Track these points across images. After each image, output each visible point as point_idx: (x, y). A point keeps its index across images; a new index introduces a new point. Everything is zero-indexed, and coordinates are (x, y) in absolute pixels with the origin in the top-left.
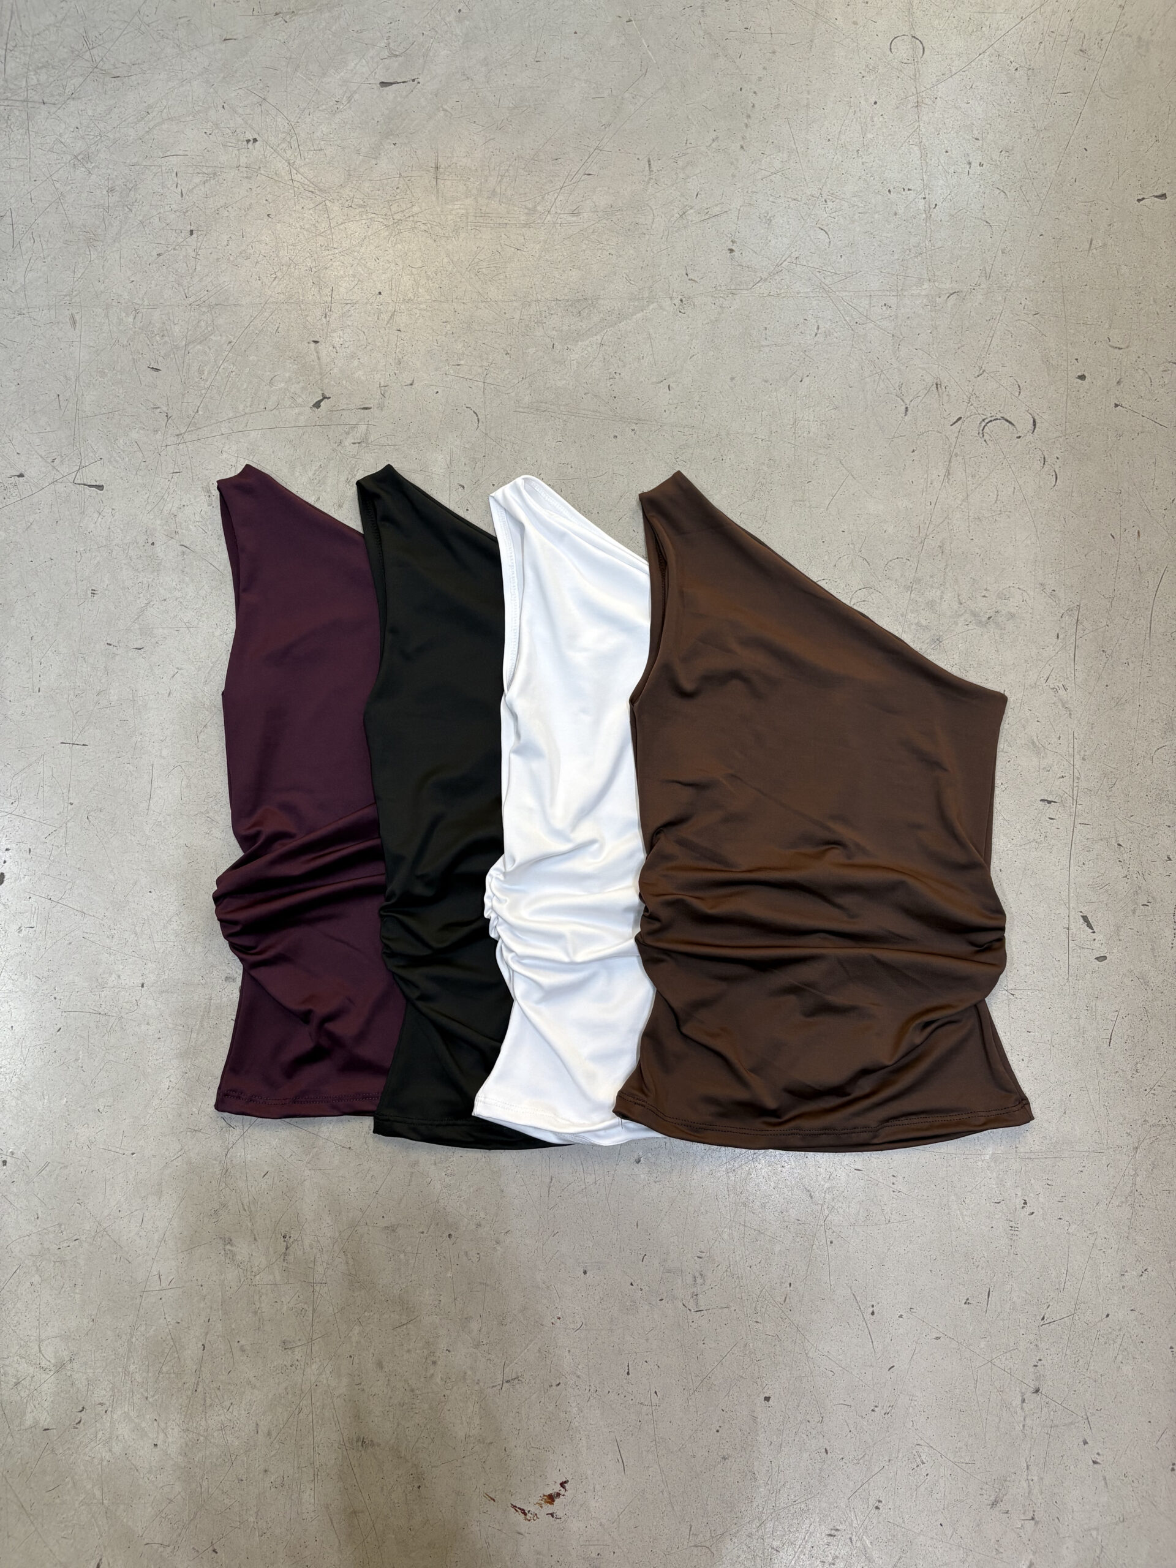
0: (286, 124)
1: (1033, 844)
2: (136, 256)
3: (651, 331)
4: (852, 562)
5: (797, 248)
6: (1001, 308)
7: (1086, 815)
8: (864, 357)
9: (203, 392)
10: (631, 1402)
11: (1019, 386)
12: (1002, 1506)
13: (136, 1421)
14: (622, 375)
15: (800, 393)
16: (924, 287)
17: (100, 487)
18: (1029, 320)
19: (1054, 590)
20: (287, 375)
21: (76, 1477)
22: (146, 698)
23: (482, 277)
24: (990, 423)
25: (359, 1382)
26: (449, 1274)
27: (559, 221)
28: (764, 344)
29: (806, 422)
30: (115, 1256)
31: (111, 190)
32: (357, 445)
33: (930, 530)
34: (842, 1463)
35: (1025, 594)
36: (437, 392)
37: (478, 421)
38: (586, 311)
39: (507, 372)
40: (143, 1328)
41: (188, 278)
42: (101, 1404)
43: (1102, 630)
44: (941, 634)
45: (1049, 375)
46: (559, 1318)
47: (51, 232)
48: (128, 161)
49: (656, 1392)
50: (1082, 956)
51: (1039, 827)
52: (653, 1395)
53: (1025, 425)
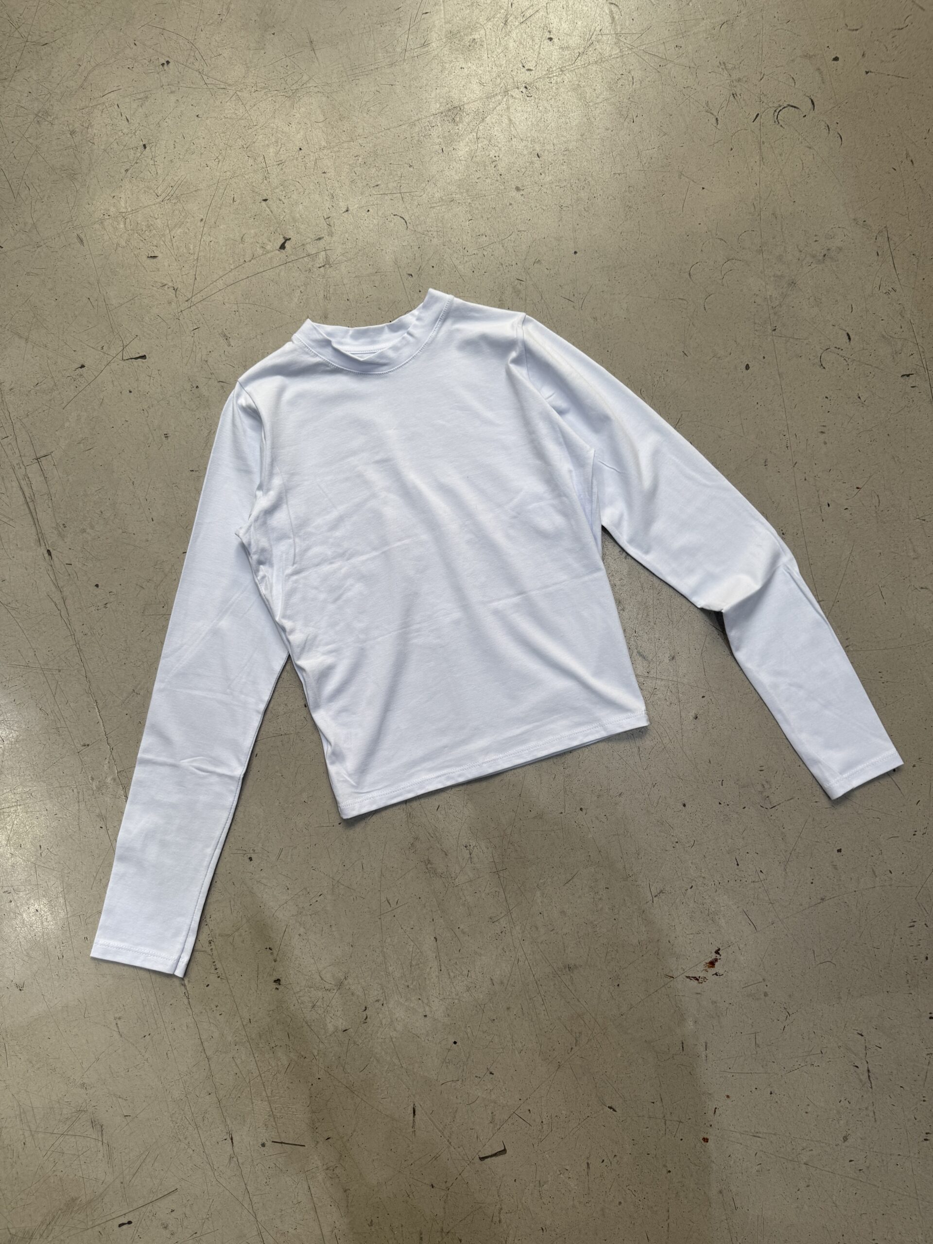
0: (186, 43)
1: (906, 408)
2: (109, 177)
3: (512, 117)
4: (713, 244)
5: (599, 22)
6: (761, 24)
8: (674, 90)
9: (194, 263)
10: (746, 883)
11: (793, 78)
13: (406, 1004)
14: (501, 156)
15: (635, 131)
16: (701, 25)
17: (144, 357)
18: (784, 28)
19: (865, 221)
20: (252, 231)
21: (378, 1056)
23: (372, 114)
24: (781, 112)
25: (552, 929)
26: (590, 836)
27: (415, 54)
29: (647, 151)
30: (352, 898)
31: (72, 133)
32: (323, 268)
33: (762, 204)
34: (903, 876)
35: (844, 230)
36: (368, 211)
37: (406, 222)
38: (458, 116)
39: (414, 180)
40: (389, 940)
41: (155, 182)
42: (378, 1001)
43: (908, 239)
44: (793, 277)
45: (811, 64)
46: (677, 842)
47: (40, 178)
48: (78, 107)
49: (761, 871)
51: (906, 396)
52: (760, 873)
53: (806, 106)
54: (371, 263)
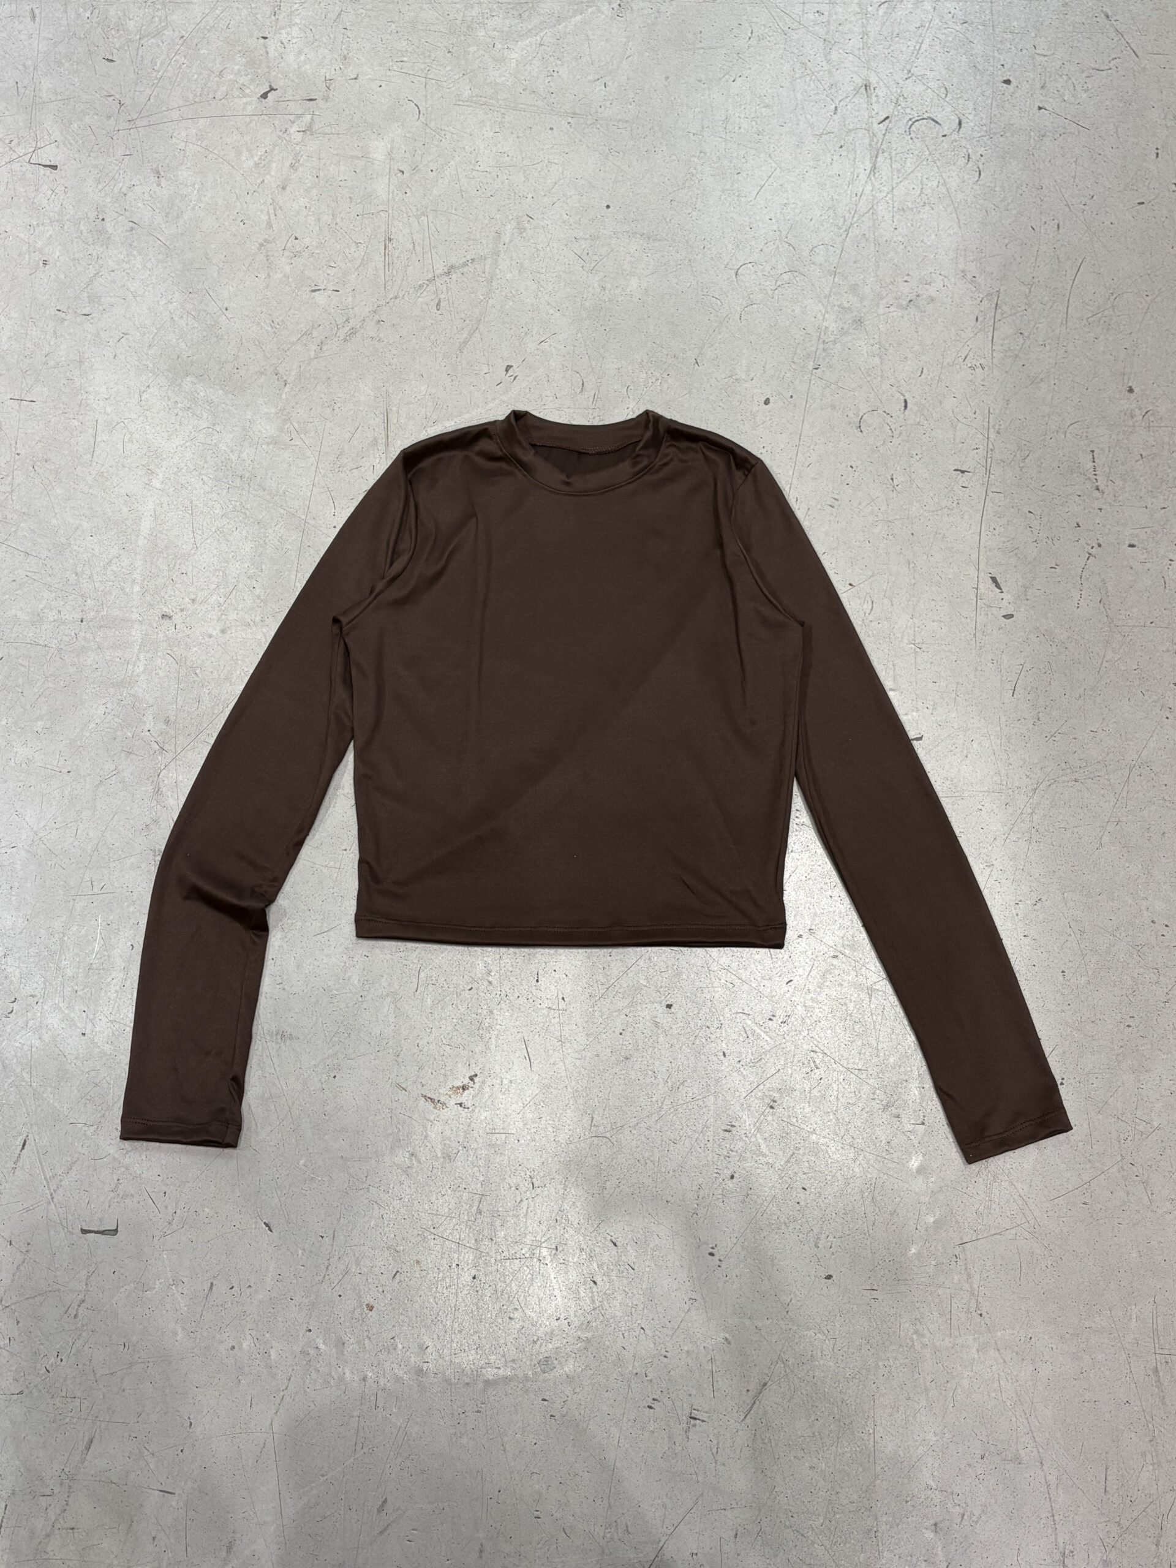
1: (946, 509)
3: (590, 33)
4: (778, 247)
6: (931, 17)
7: (999, 484)
8: (796, 60)
9: (156, 81)
10: (539, 1006)
11: (946, 89)
12: (894, 1110)
13: (66, 1012)
14: (560, 73)
15: (732, 92)
17: (55, 167)
18: (957, 28)
19: (974, 277)
20: (237, 67)
22: (93, 360)
24: (917, 123)
25: (280, 981)
28: (698, 46)
29: (737, 119)
30: (49, 863)
32: (302, 133)
33: (855, 220)
34: (738, 1066)
35: (946, 280)
36: (381, 86)
37: (419, 112)
38: (527, 13)
39: (448, 68)
40: (75, 928)
42: (32, 996)
43: (1020, 314)
44: (862, 315)
45: (975, 79)
49: (563, 998)
50: (989, 613)
51: (952, 495)
52: (561, 1000)
53: (950, 125)
54: (360, 144)
